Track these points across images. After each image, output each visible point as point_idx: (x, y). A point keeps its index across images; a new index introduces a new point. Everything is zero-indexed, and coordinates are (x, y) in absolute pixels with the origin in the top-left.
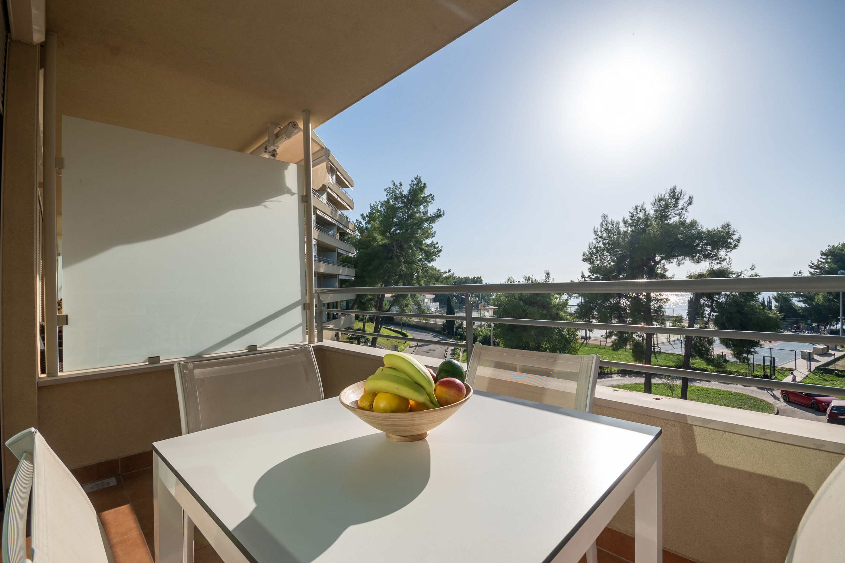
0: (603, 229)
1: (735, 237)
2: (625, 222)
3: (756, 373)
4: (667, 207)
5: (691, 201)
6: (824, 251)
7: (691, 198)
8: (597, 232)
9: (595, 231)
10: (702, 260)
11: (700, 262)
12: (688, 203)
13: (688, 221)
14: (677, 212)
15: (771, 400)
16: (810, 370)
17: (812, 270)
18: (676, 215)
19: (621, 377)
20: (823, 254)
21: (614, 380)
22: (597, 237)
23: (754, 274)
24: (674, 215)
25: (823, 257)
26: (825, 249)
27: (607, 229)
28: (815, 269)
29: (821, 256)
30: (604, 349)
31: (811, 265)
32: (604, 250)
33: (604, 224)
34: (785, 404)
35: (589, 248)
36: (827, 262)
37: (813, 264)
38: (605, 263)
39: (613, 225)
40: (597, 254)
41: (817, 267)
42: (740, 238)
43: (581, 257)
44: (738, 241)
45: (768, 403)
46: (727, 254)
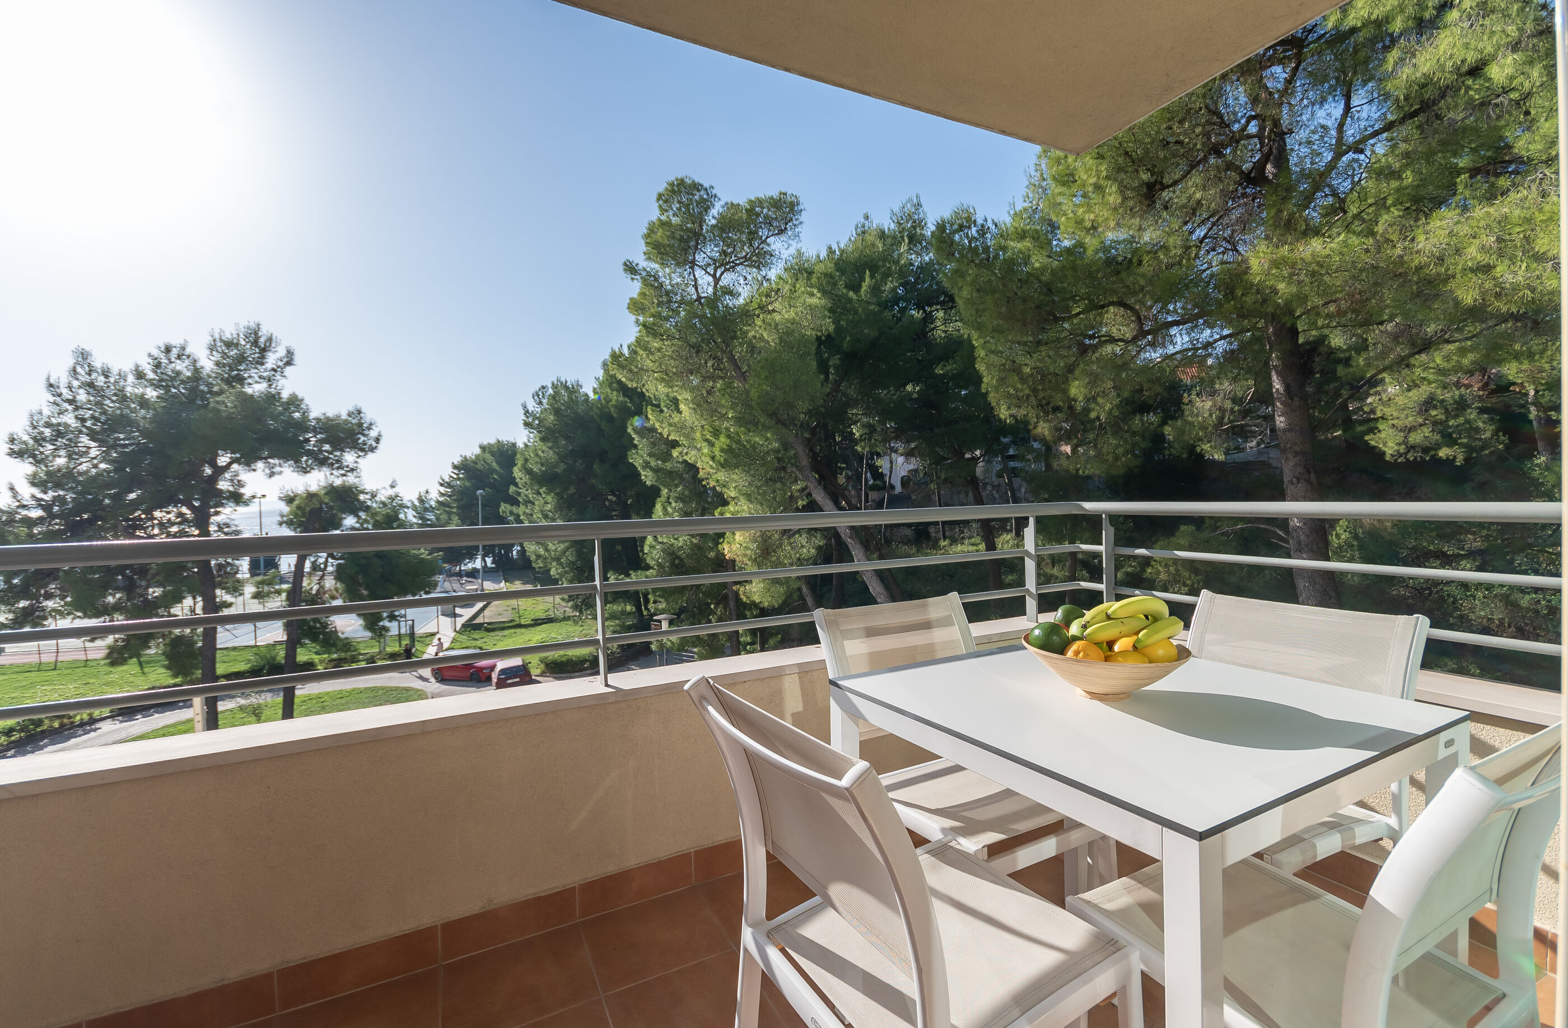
0: (76, 383)
1: (373, 434)
2: (140, 375)
3: (389, 650)
4: (241, 359)
5: (292, 359)
6: (456, 463)
7: (290, 353)
8: (58, 387)
9: (51, 385)
10: (313, 469)
11: (309, 472)
12: (285, 360)
13: (285, 395)
14: (265, 374)
15: (418, 684)
16: (455, 630)
17: (442, 489)
18: (262, 380)
19: (121, 722)
20: (455, 467)
21: (103, 735)
22: (58, 399)
23: (393, 494)
24: (257, 379)
25: (455, 471)
26: (457, 460)
27: (91, 385)
28: (446, 487)
29: (452, 470)
30: (55, 669)
31: (441, 481)
32: (80, 432)
33: (79, 369)
34: (438, 685)
35: (29, 423)
36: (459, 479)
37: (443, 480)
38: (80, 464)
39: (107, 377)
40: (56, 440)
41: (448, 485)
42: (380, 435)
43: (5, 448)
44: (377, 440)
45: (418, 690)
46: (358, 460)
